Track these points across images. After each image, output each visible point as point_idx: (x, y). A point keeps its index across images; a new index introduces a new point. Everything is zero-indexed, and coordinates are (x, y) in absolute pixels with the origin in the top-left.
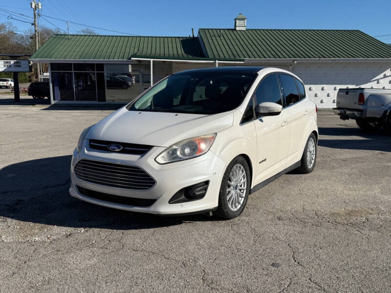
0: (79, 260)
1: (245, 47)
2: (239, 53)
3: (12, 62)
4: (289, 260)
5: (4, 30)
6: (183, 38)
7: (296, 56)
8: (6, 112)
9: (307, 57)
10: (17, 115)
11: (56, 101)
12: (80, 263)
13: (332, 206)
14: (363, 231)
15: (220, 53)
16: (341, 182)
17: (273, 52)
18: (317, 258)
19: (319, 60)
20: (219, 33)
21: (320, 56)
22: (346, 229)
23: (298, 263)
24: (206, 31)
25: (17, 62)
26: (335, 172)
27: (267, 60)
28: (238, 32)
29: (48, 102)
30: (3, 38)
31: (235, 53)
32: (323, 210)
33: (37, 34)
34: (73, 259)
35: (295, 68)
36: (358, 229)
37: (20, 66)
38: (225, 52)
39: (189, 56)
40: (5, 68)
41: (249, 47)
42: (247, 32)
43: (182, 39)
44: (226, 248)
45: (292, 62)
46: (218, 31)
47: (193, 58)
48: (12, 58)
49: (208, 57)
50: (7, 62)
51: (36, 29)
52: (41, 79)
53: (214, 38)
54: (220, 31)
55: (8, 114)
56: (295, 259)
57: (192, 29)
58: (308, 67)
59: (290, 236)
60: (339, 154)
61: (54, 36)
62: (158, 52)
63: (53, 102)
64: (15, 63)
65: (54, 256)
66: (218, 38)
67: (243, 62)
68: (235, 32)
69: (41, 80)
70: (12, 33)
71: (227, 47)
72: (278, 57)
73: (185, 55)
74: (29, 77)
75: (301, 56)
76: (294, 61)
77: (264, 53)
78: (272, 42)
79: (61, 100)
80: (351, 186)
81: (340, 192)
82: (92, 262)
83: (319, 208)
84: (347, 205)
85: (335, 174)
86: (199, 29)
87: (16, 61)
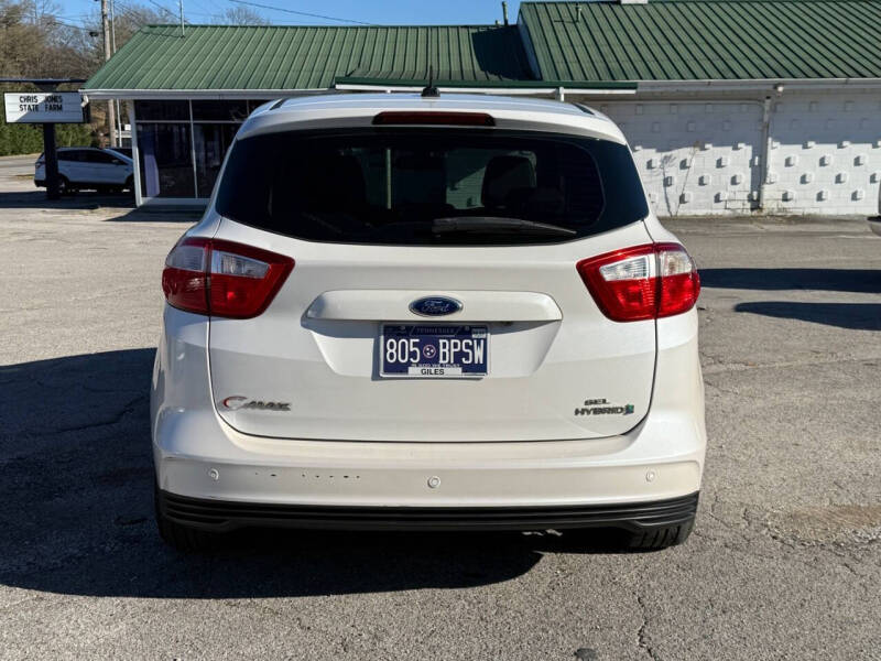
0: (82, 626)
1: (643, 50)
2: (627, 66)
3: (41, 97)
4: (626, 641)
5: (31, 12)
6: (477, 27)
7: (782, 72)
8: (20, 226)
9: (810, 73)
10: (46, 235)
11: (148, 198)
12: (82, 634)
13: (797, 493)
14: (858, 567)
15: (574, 68)
16: (843, 427)
17: (719, 64)
18: (705, 637)
19: (846, 83)
20: (574, 14)
21: (851, 72)
22: (816, 559)
23: (649, 651)
24: (541, 8)
25: (53, 99)
26: (834, 398)
27: (704, 84)
28: (627, 9)
29: (129, 200)
30: (28, 34)
31: (614, 65)
32: (768, 506)
33: (107, 23)
34: (69, 622)
35: (779, 107)
36: (847, 559)
37: (60, 108)
38: (586, 65)
39: (490, 76)
40: (24, 113)
41: (656, 49)
42: (651, 9)
43: (475, 31)
44: (470, 603)
45: (771, 87)
46: (572, 7)
47: (500, 83)
48: (42, 86)
49: (541, 79)
50: (28, 99)
51: (106, 10)
52: (118, 139)
53: (558, 27)
54: (577, 9)
55: (23, 234)
56: (645, 639)
57: (503, 4)
58: (816, 102)
59: (652, 576)
60: (861, 347)
61: (146, 29)
62: (409, 66)
63: (140, 201)
64: (47, 99)
65: (26, 611)
66: (570, 27)
67: (632, 92)
68: (616, 8)
69: (118, 144)
70: (50, 22)
71: (593, 51)
72: (730, 74)
73: (481, 74)
74: (93, 134)
75: (796, 72)
76: (776, 86)
77: (693, 64)
78: (718, 34)
79: (161, 196)
80: (869, 439)
81: (831, 454)
82: (114, 632)
83: (759, 497)
84: (840, 491)
85: (835, 402)
86: (522, 3)
87: (48, 94)
